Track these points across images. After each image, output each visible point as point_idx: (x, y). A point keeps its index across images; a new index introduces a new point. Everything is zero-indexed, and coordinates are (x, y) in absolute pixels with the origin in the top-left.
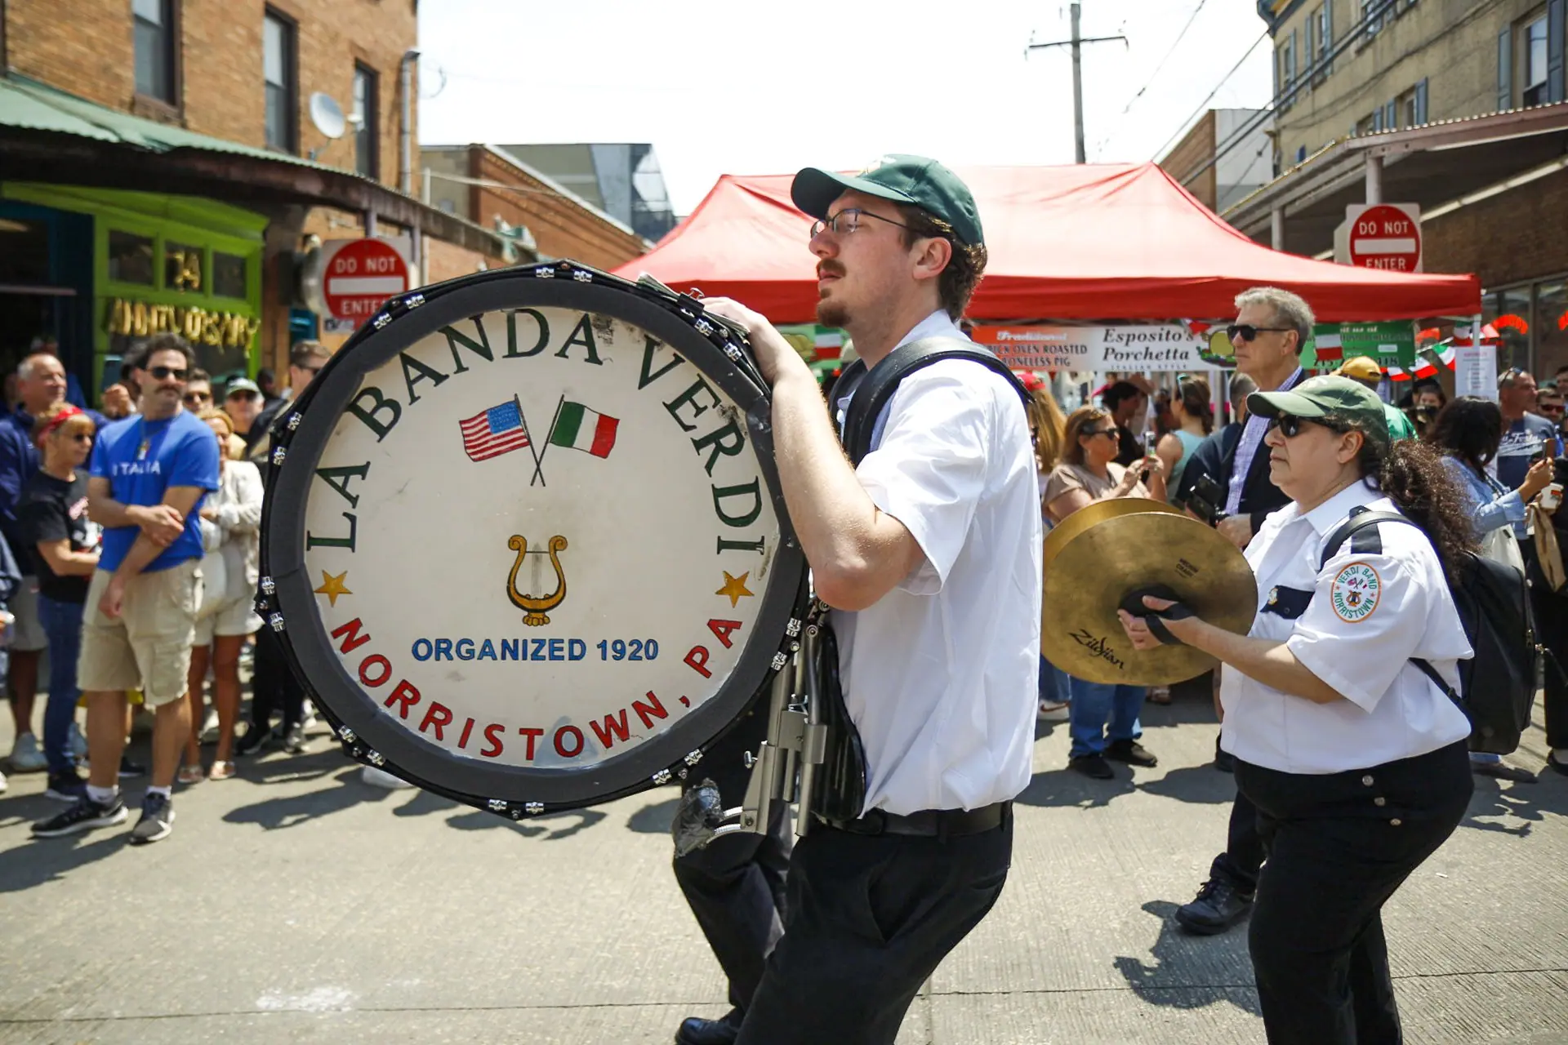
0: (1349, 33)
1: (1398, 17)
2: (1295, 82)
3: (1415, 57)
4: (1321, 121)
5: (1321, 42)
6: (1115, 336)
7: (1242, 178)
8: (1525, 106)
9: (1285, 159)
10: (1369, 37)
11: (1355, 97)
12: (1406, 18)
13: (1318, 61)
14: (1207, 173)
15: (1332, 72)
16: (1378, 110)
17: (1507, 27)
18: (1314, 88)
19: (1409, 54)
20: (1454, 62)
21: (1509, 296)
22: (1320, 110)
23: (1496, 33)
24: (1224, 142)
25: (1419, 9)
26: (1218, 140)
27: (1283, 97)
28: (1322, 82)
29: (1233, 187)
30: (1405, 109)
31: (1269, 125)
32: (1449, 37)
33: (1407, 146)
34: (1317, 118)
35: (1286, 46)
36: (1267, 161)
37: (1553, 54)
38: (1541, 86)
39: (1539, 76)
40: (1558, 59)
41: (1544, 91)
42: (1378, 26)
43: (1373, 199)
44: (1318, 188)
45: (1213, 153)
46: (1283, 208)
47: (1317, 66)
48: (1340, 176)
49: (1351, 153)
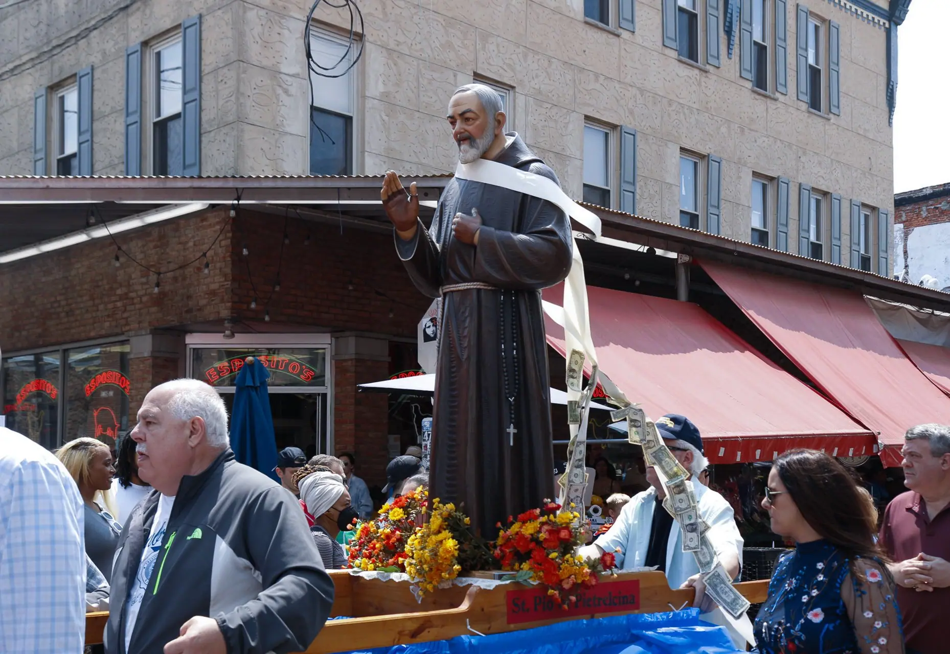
8: (58, 174)
17: (43, 92)
21: (48, 359)
23: (32, 96)
37: (83, 129)
38: (74, 155)
39: (71, 147)
40: (87, 134)
41: (75, 162)
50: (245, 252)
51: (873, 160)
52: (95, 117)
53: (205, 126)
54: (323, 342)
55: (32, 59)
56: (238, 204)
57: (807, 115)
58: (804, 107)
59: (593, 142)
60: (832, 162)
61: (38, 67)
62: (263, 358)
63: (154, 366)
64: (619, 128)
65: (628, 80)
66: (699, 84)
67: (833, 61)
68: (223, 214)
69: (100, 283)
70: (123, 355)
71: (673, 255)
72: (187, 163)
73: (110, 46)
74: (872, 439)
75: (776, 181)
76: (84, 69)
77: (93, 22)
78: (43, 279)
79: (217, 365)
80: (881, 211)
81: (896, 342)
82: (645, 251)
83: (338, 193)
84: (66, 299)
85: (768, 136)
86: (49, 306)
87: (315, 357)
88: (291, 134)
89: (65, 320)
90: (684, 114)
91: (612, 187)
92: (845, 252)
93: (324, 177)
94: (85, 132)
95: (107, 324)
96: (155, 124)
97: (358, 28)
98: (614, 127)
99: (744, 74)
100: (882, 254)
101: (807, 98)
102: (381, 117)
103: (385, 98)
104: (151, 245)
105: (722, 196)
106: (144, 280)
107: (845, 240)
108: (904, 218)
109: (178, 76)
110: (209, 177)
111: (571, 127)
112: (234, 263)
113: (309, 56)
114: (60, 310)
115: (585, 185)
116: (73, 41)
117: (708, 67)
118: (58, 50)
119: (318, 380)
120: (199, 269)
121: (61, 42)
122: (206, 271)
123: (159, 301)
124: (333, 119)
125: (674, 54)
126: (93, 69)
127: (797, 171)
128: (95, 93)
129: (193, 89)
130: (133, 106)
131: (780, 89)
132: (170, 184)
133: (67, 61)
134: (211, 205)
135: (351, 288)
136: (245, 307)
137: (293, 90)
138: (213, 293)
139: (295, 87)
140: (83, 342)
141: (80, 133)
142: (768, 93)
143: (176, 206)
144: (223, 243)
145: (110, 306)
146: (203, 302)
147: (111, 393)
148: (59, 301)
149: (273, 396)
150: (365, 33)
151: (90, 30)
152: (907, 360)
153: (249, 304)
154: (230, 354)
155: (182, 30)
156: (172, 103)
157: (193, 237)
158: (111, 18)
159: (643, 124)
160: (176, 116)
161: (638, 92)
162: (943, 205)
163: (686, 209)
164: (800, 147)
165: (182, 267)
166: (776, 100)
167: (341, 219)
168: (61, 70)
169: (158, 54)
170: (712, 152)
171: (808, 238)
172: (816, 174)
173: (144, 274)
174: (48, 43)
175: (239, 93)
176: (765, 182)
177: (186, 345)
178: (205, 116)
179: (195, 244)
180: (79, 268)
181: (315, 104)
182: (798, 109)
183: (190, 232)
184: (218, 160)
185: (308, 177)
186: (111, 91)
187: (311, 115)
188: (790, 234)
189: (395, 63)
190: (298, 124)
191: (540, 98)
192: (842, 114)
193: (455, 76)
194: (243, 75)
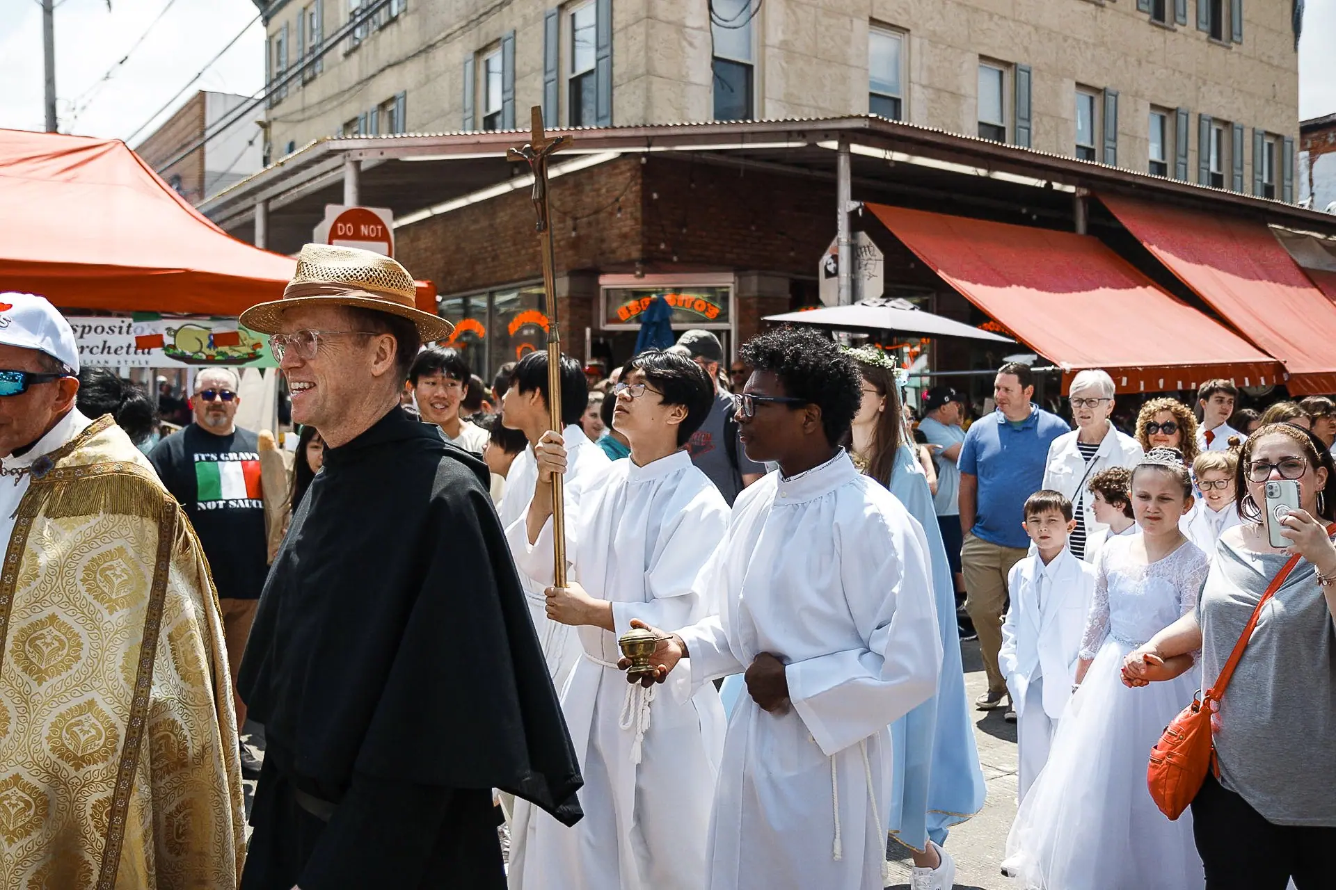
0: (337, 32)
1: (382, 28)
2: (286, 72)
3: (396, 69)
4: (310, 118)
5: (311, 39)
8: (486, 129)
9: (274, 152)
10: (357, 43)
11: (342, 99)
12: (388, 30)
13: (308, 55)
14: (196, 154)
15: (322, 71)
16: (362, 115)
17: (471, 56)
18: (305, 84)
19: (390, 66)
20: (428, 80)
21: (474, 301)
22: (309, 107)
23: (462, 61)
24: (214, 125)
25: (399, 25)
26: (208, 123)
27: (275, 85)
28: (312, 79)
29: (223, 174)
30: (386, 116)
31: (260, 114)
32: (423, 55)
33: (382, 154)
34: (307, 114)
35: (278, 37)
36: (258, 151)
37: (506, 88)
38: (498, 113)
39: (495, 106)
40: (510, 92)
41: (499, 119)
42: (364, 34)
43: (350, 200)
44: (302, 184)
45: (202, 134)
46: (267, 201)
47: (308, 60)
48: (322, 175)
49: (331, 154)
50: (655, 196)
51: (1277, 87)
52: (517, 77)
53: (616, 80)
54: (726, 281)
55: (462, 28)
56: (649, 152)
57: (1206, 44)
58: (1204, 36)
59: (988, 81)
60: (1233, 92)
61: (468, 34)
62: (668, 297)
63: (571, 305)
64: (1013, 66)
65: (1023, 18)
66: (1095, 18)
68: (633, 162)
69: (522, 230)
70: (541, 297)
71: (1071, 189)
72: (601, 115)
73: (530, 11)
74: (1279, 368)
75: (1174, 113)
76: (507, 33)
78: (472, 228)
79: (626, 304)
80: (1286, 139)
81: (1304, 271)
82: (1043, 186)
83: (742, 137)
84: (492, 245)
85: (1166, 68)
86: (476, 252)
87: (718, 295)
88: (696, 84)
89: (491, 265)
90: (1080, 48)
91: (1008, 125)
92: (1248, 181)
93: (730, 123)
94: (508, 91)
95: (528, 267)
96: (571, 81)
98: (1008, 64)
99: (1142, 7)
100: (1287, 183)
101: (1207, 28)
102: (781, 65)
103: (785, 45)
104: (567, 193)
105: (1119, 128)
106: (561, 225)
107: (1248, 169)
108: (1309, 145)
109: (591, 34)
110: (622, 127)
111: (965, 66)
112: (643, 206)
113: (711, 8)
114: (487, 255)
115: (980, 124)
116: (498, 8)
118: (484, 17)
119: (723, 317)
120: (612, 214)
121: (487, 10)
122: (619, 215)
123: (575, 244)
124: (734, 67)
126: (515, 32)
127: (1197, 101)
128: (518, 56)
129: (605, 46)
130: (551, 65)
131: (1179, 19)
132: (585, 135)
133: (493, 26)
134: (624, 154)
135: (753, 228)
136: (653, 248)
137: (697, 42)
138: (624, 236)
139: (701, 39)
140: (505, 284)
141: (504, 92)
142: (1166, 24)
143: (590, 155)
144: (634, 189)
145: (531, 251)
146: (615, 245)
147: (532, 332)
148: (486, 248)
153: (658, 245)
154: (637, 294)
156: (586, 61)
157: (606, 184)
159: (1038, 61)
160: (591, 72)
161: (1032, 30)
163: (1082, 143)
164: (1201, 78)
165: (597, 212)
166: (1175, 31)
167: (741, 163)
168: (487, 34)
169: (573, 16)
170: (1108, 86)
171: (1209, 170)
172: (1217, 104)
173: (562, 221)
174: (477, 10)
175: (648, 48)
176: (1164, 114)
177: (599, 286)
178: (616, 71)
179: (608, 191)
180: (503, 216)
181: (716, 54)
182: (1198, 39)
183: (603, 179)
184: (628, 111)
185: (714, 123)
186: (531, 52)
187: (713, 66)
188: (1189, 163)
189: (794, 13)
190: (702, 74)
191: (934, 39)
192: (1244, 42)
193: (852, 21)
194: (651, 31)
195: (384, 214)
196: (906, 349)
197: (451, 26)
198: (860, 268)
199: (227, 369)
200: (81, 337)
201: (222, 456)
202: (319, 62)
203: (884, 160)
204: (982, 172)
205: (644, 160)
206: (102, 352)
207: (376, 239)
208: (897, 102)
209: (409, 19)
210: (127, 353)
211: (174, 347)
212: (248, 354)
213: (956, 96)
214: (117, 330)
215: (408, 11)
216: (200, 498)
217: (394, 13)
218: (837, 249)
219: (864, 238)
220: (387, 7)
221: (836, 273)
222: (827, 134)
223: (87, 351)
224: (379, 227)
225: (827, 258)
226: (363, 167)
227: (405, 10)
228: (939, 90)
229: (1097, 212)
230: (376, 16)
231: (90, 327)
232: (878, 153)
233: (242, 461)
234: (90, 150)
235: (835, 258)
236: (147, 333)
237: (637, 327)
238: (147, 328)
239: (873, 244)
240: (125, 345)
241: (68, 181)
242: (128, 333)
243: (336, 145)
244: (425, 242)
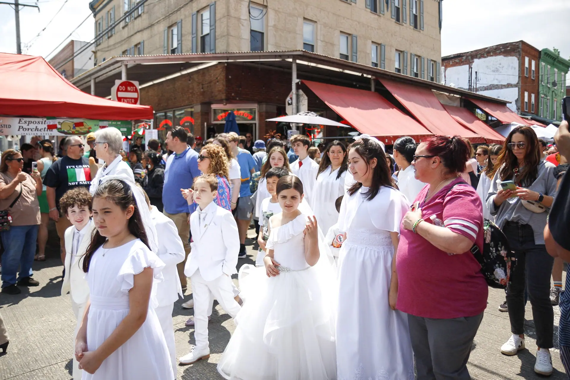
0: (120, 19)
1: (135, 18)
2: (102, 33)
3: (140, 33)
4: (111, 50)
5: (111, 22)
6: (23, 121)
7: (84, 66)
8: (171, 54)
9: (98, 62)
10: (127, 24)
11: (121, 43)
12: (138, 19)
13: (110, 27)
14: (71, 62)
15: (114, 34)
16: (129, 49)
17: (166, 28)
18: (109, 38)
19: (138, 32)
20: (151, 37)
21: (168, 114)
22: (110, 46)
23: (164, 30)
24: (76, 52)
25: (141, 17)
26: (75, 51)
27: (98, 38)
28: (111, 36)
29: (80, 70)
30: (137, 49)
31: (93, 48)
32: (150, 28)
33: (135, 62)
34: (109, 49)
35: (99, 21)
36: (92, 61)
37: (179, 39)
38: (176, 48)
39: (175, 45)
40: (180, 41)
41: (176, 50)
42: (129, 21)
43: (124, 78)
44: (107, 73)
45: (73, 55)
46: (95, 79)
47: (110, 29)
48: (114, 69)
49: (117, 62)
50: (230, 77)
51: (435, 45)
52: (183, 35)
53: (217, 37)
54: (255, 107)
55: (163, 18)
56: (228, 62)
57: (413, 30)
58: (412, 27)
59: (343, 40)
60: (421, 46)
61: (165, 21)
62: (235, 112)
63: (201, 115)
64: (352, 35)
65: (354, 19)
66: (378, 21)
67: (421, 13)
68: (223, 65)
69: (184, 89)
70: (192, 112)
71: (370, 77)
72: (211, 49)
73: (187, 13)
75: (403, 53)
76: (179, 20)
77: (182, 6)
78: (168, 88)
79: (221, 114)
80: (437, 62)
81: (443, 105)
82: (360, 75)
84: (174, 94)
85: (400, 37)
86: (169, 96)
87: (252, 111)
88: (244, 39)
89: (174, 101)
90: (373, 30)
91: (349, 55)
92: (426, 76)
93: (255, 52)
94: (179, 40)
95: (187, 102)
96: (201, 37)
97: (265, 4)
98: (349, 34)
99: (393, 17)
100: (437, 76)
101: (413, 25)
102: (273, 33)
103: (274, 26)
104: (200, 76)
105: (386, 57)
106: (198, 87)
107: (426, 72)
108: (444, 65)
109: (208, 21)
110: (218, 53)
111: (336, 34)
112: (226, 81)
113: (250, 13)
114: (172, 97)
115: (340, 54)
116: (176, 12)
117: (381, 15)
118: (171, 15)
119: (254, 119)
120: (215, 83)
121: (172, 12)
122: (217, 84)
123: (203, 94)
124: (257, 33)
125: (369, 10)
126: (182, 20)
127: (410, 49)
128: (183, 28)
129: (213, 25)
130: (194, 32)
131: (404, 22)
132: (206, 56)
133: (174, 18)
134: (219, 63)
135: (264, 88)
136: (229, 95)
137: (245, 24)
138: (220, 91)
139: (245, 23)
140: (180, 108)
141: (178, 41)
142: (400, 23)
143: (208, 63)
144: (223, 75)
145: (188, 96)
146: (216, 94)
147: (188, 124)
148: (172, 95)
149: (239, 124)
150: (268, 5)
151: (181, 8)
152: (446, 112)
153: (231, 94)
154: (225, 111)
155: (209, 6)
156: (206, 30)
158: (187, 4)
159: (359, 33)
160: (208, 34)
161: (358, 23)
162: (457, 61)
163: (374, 61)
164: (411, 41)
165: (210, 82)
166: (403, 25)
167: (260, 66)
168: (172, 21)
169: (202, 15)
170: (382, 43)
171: (414, 71)
172: (416, 50)
173: (198, 85)
174: (168, 13)
175: (228, 26)
176: (400, 53)
177: (211, 108)
178: (217, 34)
179: (214, 75)
180: (178, 84)
181: (252, 29)
182: (410, 28)
183: (212, 72)
184: (221, 48)
185: (250, 52)
186: (187, 27)
187: (251, 33)
188: (408, 70)
189: (278, 15)
190: (247, 36)
191: (325, 25)
192: (424, 30)
193: (297, 19)
194: (229, 20)
195: (136, 83)
196: (316, 130)
197: (160, 18)
198: (299, 102)
199: (80, 137)
200: (28, 125)
201: (77, 166)
202: (113, 30)
203: (308, 66)
204: (341, 70)
205: (226, 65)
206: (35, 130)
207: (133, 92)
208: (313, 46)
209: (145, 15)
210: (44, 131)
211: (61, 128)
212: (87, 131)
213: (333, 45)
214: (41, 123)
215: (145, 12)
216: (69, 181)
217: (140, 13)
218: (292, 95)
219: (301, 92)
220: (137, 10)
221: (291, 104)
222: (289, 56)
223: (30, 130)
224: (134, 88)
225: (288, 99)
226: (128, 67)
227: (144, 12)
228: (327, 42)
229: (378, 84)
230: (133, 14)
231: (31, 122)
232: (306, 63)
233: (84, 168)
234: (31, 60)
235: (291, 99)
236: (51, 124)
237: (224, 122)
238: (51, 122)
239: (304, 94)
240: (43, 128)
241: (22, 71)
242: (45, 124)
243: (119, 59)
244: (151, 93)
